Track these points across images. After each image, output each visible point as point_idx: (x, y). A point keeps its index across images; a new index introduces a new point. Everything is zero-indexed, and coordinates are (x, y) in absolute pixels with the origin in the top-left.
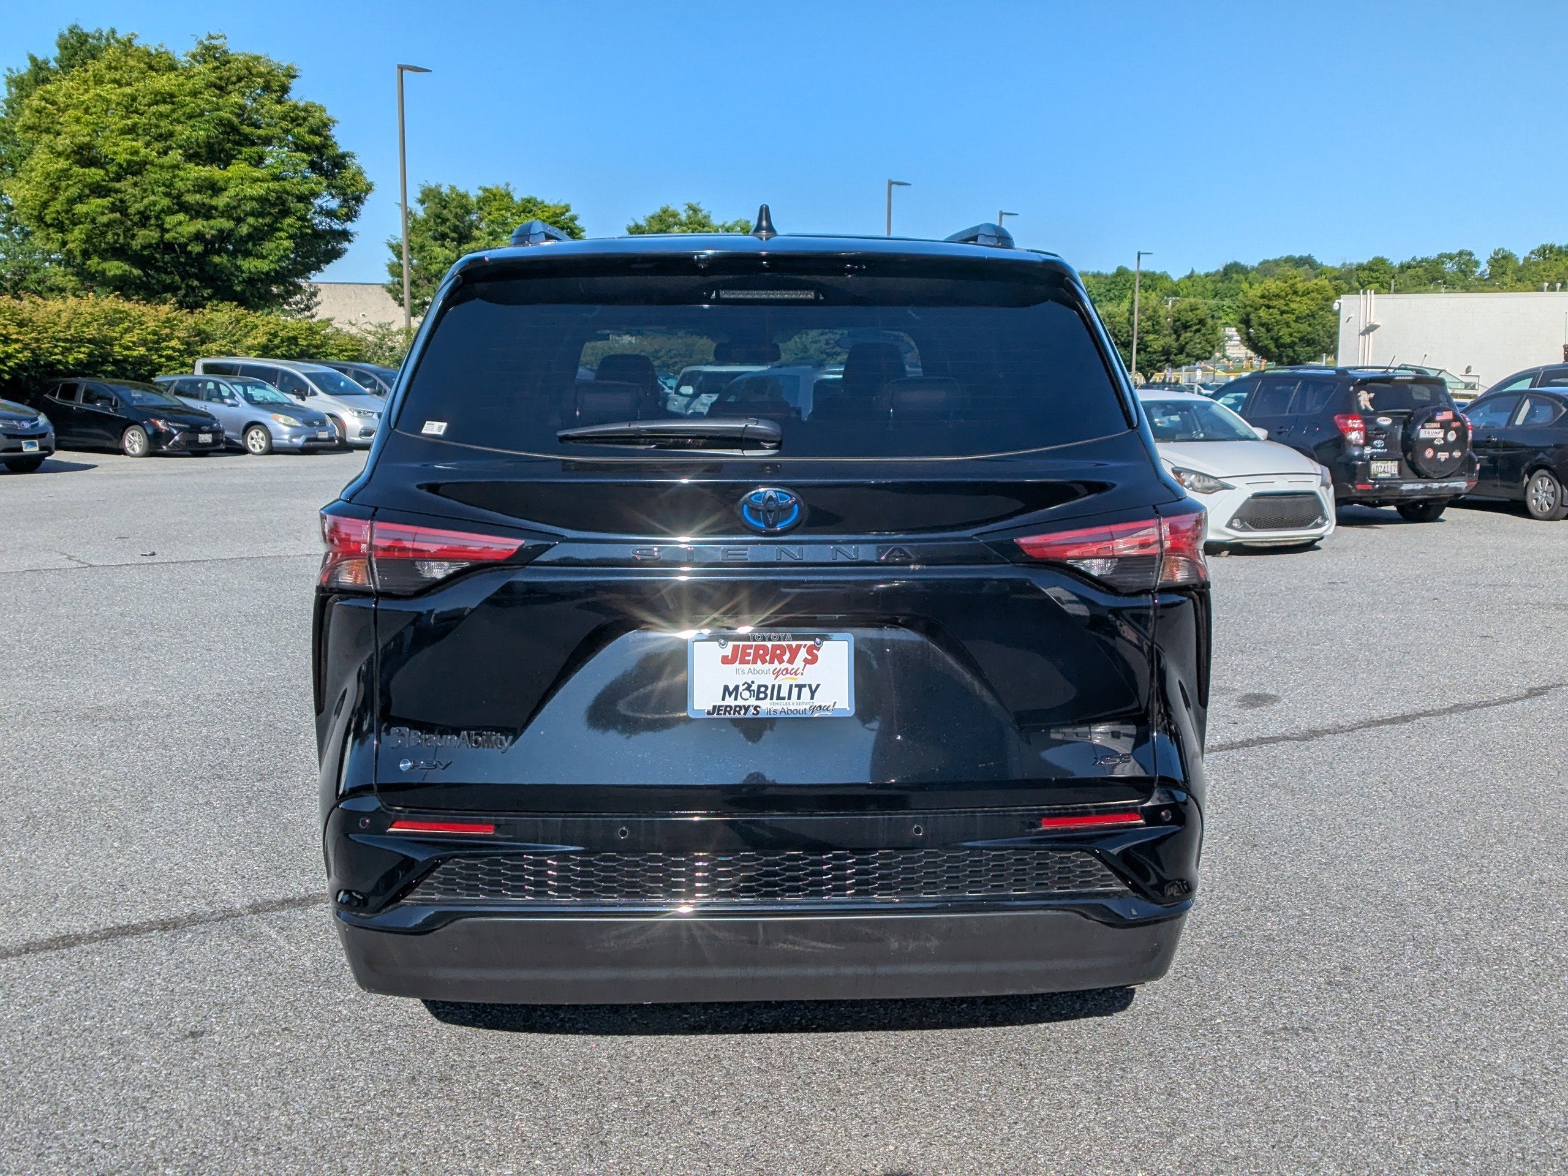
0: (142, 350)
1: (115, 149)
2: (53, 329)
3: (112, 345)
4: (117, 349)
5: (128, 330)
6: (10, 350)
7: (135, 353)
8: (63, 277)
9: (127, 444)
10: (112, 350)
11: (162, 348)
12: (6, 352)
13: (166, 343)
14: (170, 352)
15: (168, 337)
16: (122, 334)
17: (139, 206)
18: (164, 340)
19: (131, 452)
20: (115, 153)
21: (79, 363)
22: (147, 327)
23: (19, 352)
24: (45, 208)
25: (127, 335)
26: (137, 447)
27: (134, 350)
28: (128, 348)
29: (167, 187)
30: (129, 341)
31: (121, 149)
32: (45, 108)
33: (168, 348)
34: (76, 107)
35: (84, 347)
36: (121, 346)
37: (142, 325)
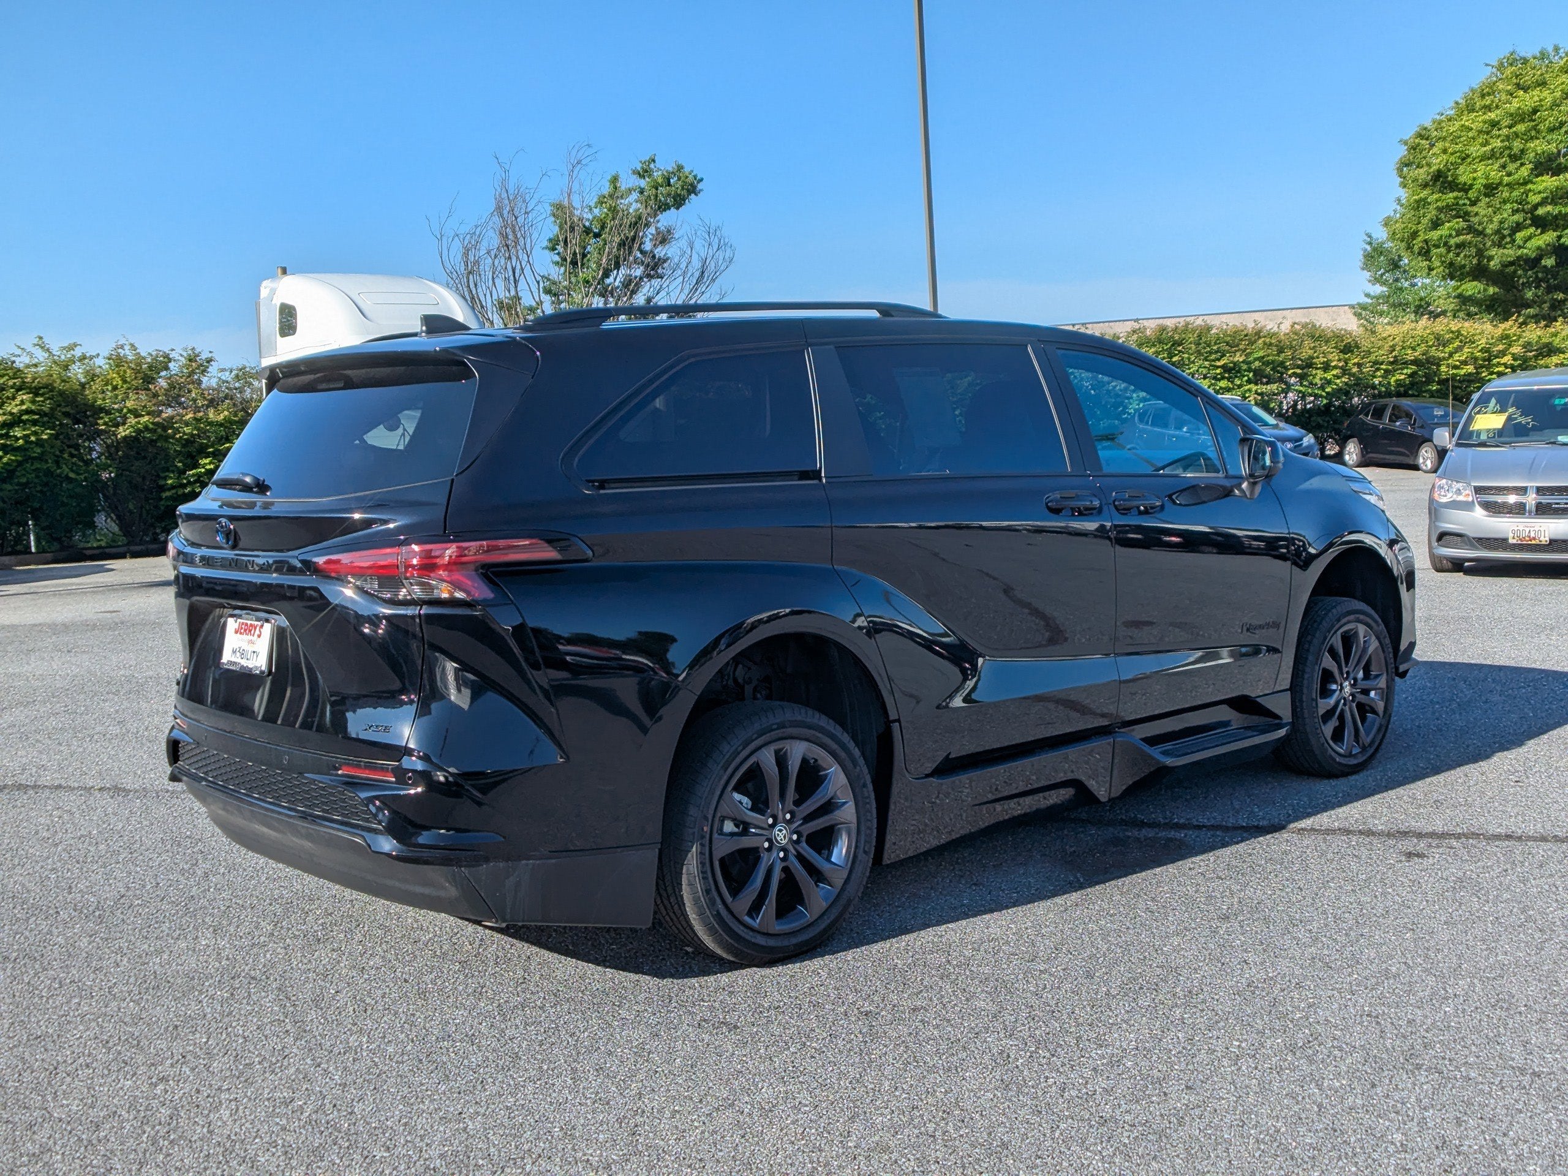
0: (1470, 369)
1: (1475, 175)
2: (1377, 354)
3: (1439, 365)
4: (1443, 368)
5: (1459, 349)
6: (1329, 376)
7: (1462, 372)
8: (1445, 299)
9: (1421, 460)
10: (1438, 370)
11: (1494, 365)
12: (1326, 379)
13: (1498, 360)
14: (1501, 369)
15: (1503, 353)
16: (1451, 355)
17: (1494, 226)
18: (1496, 357)
19: (1424, 468)
20: (1474, 179)
21: (1399, 383)
22: (1478, 345)
23: (1338, 378)
24: (1414, 239)
25: (1457, 355)
26: (1429, 463)
27: (1463, 369)
28: (1456, 367)
29: (1520, 204)
30: (1458, 361)
31: (1477, 174)
32: (1419, 144)
33: (1499, 364)
34: (1444, 139)
35: (1407, 368)
36: (1448, 366)
37: (1474, 343)
